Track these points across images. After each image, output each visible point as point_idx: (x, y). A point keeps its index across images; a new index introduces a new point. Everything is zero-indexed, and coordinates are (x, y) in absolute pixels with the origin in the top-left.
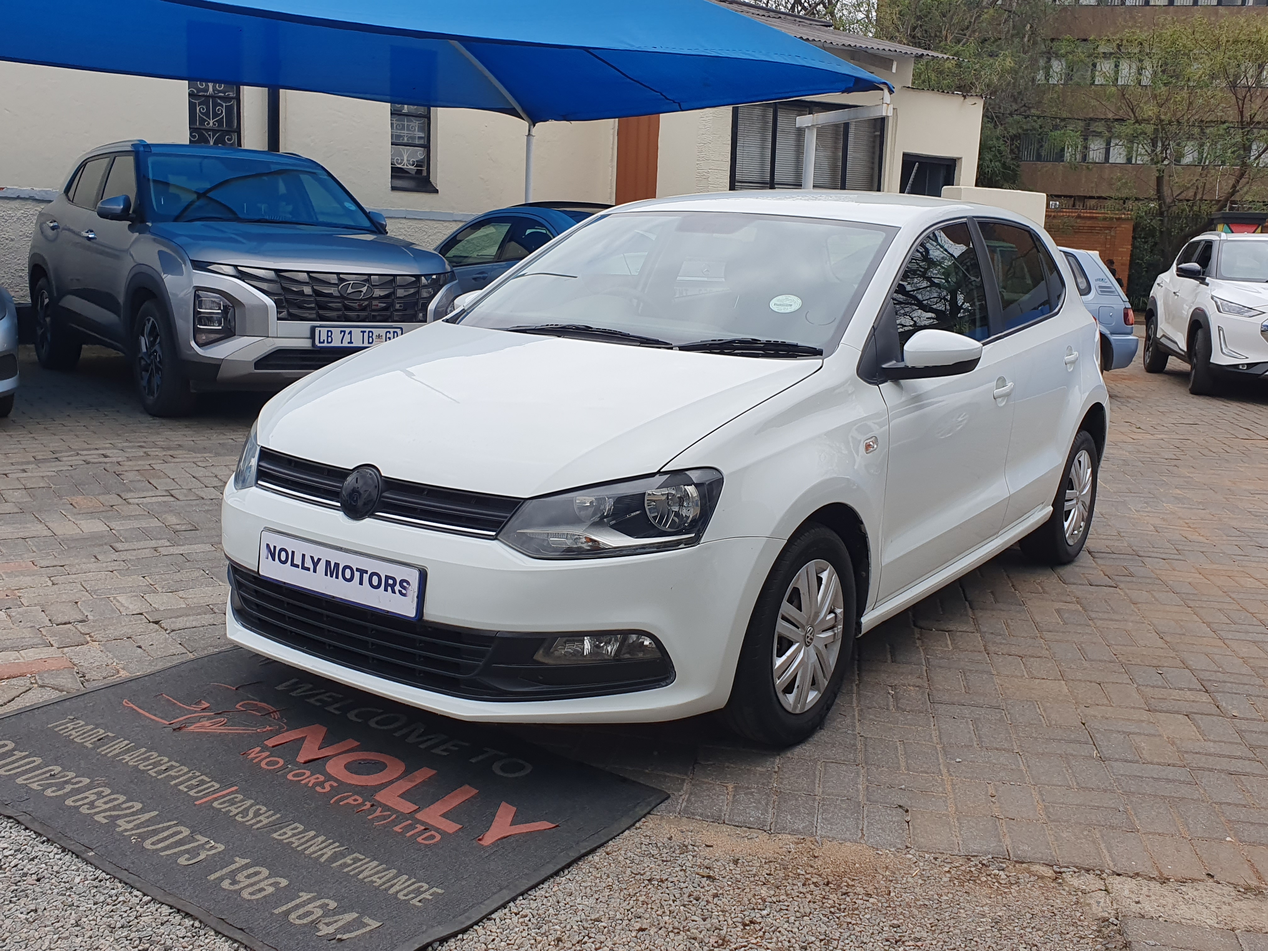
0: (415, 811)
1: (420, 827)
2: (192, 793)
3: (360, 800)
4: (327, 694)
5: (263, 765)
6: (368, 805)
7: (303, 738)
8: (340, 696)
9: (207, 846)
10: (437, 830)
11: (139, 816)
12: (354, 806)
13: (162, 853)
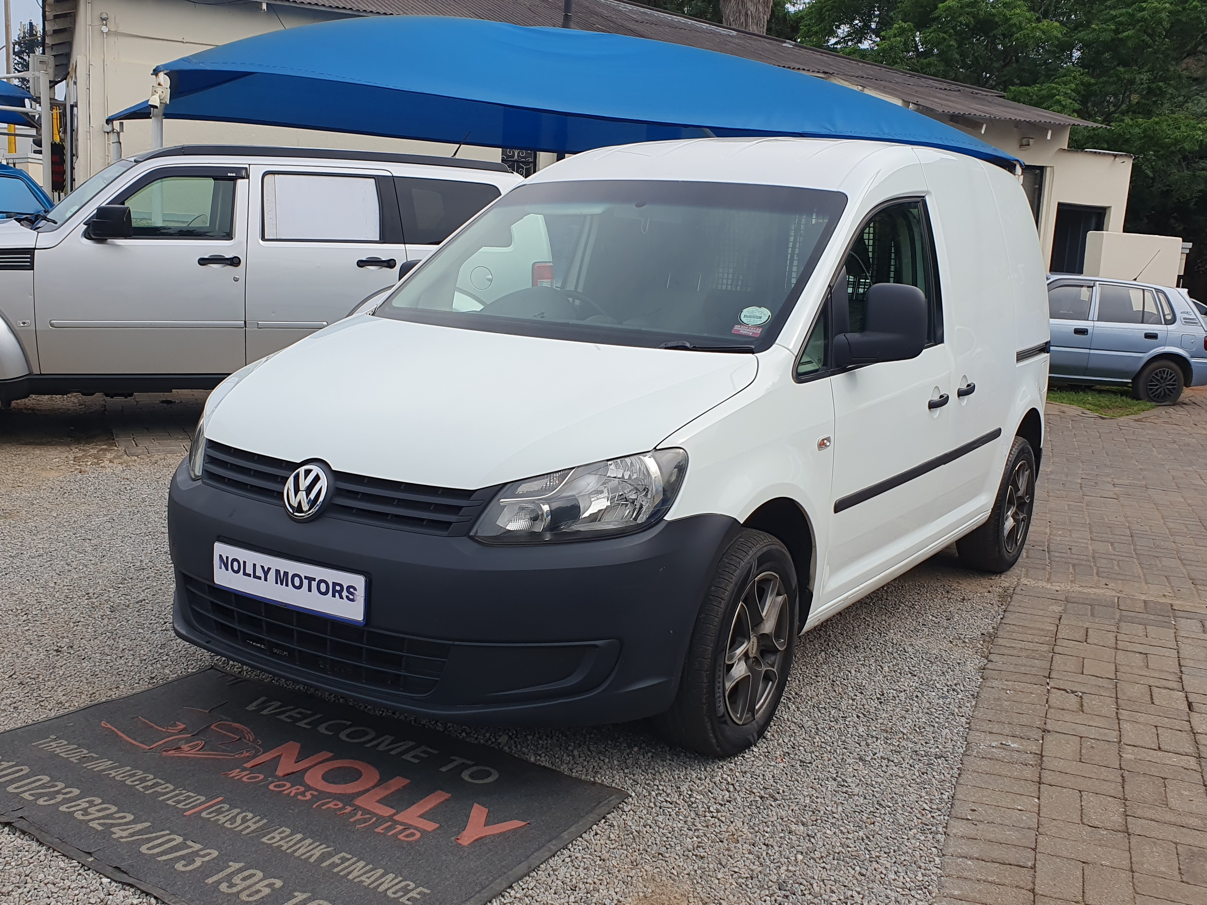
0: (394, 814)
1: (400, 828)
2: (180, 806)
3: (341, 805)
4: (297, 711)
5: (244, 779)
6: (349, 809)
7: (280, 756)
8: (309, 712)
9: (202, 853)
10: (416, 828)
11: (133, 826)
12: (336, 810)
13: (159, 859)
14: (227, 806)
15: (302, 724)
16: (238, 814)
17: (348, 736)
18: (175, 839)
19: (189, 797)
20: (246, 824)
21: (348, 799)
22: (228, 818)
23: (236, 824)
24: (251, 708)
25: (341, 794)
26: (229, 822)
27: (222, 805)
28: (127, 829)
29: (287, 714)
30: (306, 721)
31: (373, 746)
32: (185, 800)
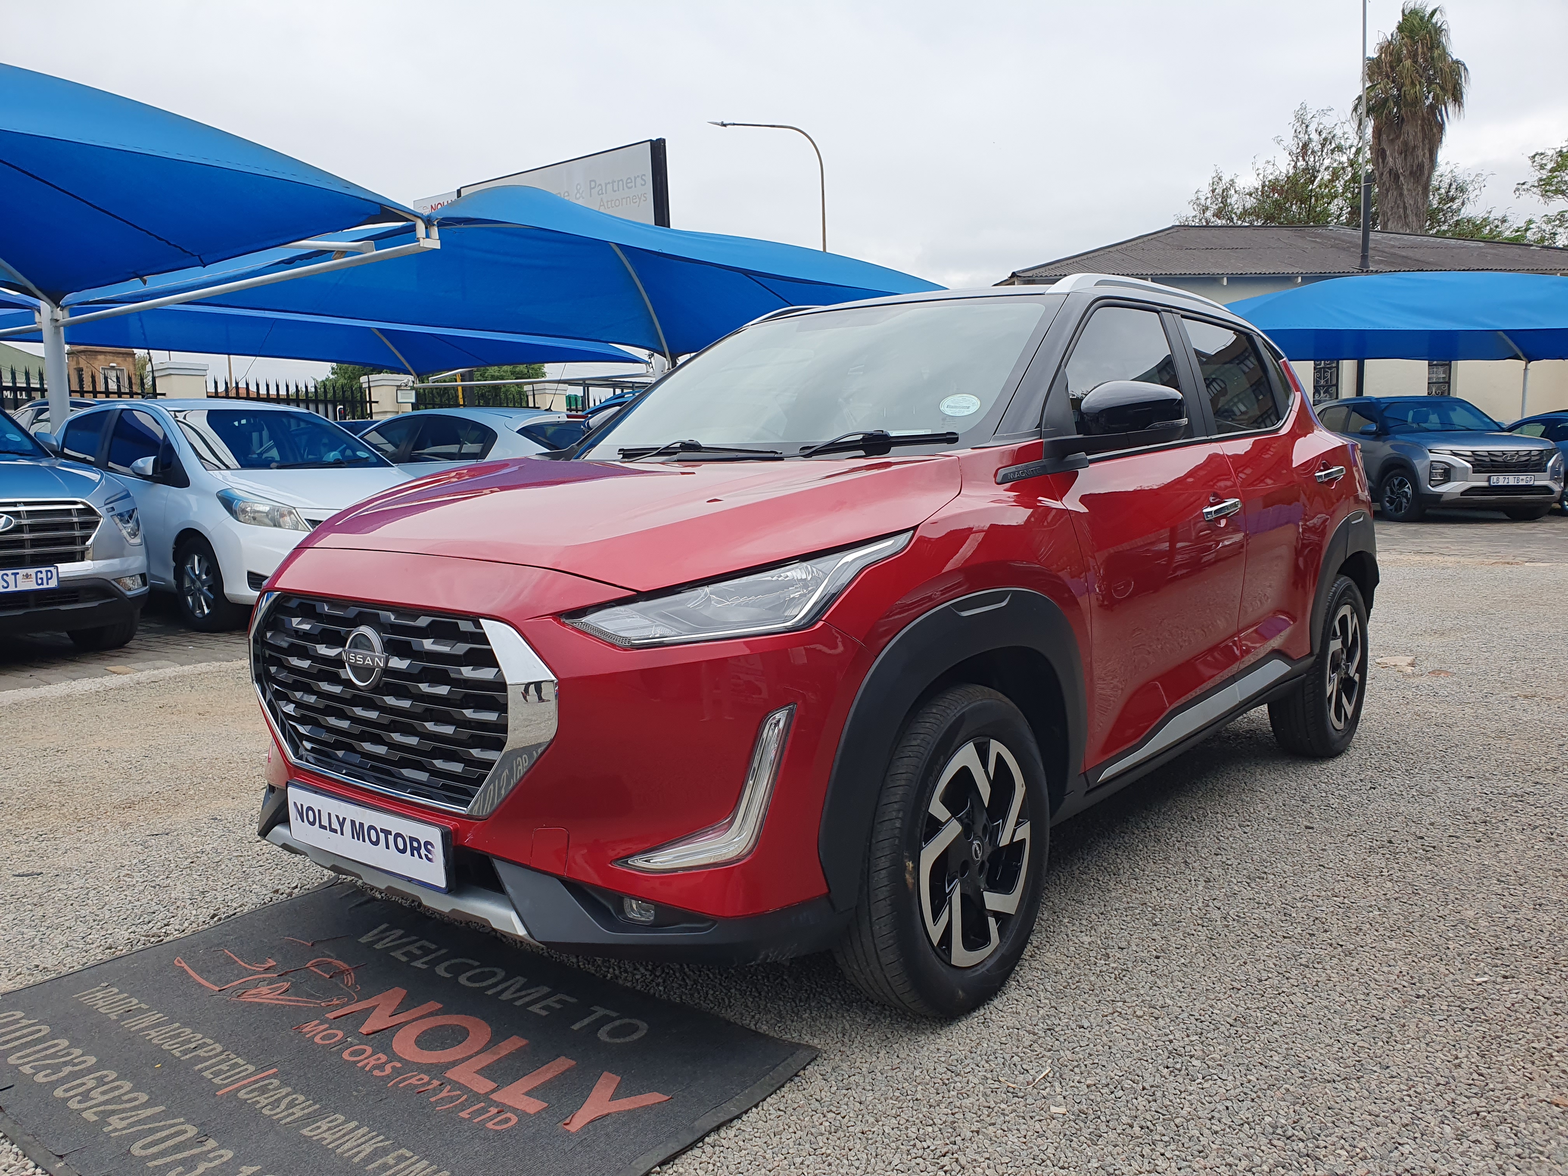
0: (493, 1090)
1: (493, 1110)
2: (216, 1081)
3: (426, 1078)
4: (418, 944)
5: (317, 1039)
6: (436, 1083)
7: (374, 1007)
8: (433, 947)
9: (211, 1155)
10: (514, 1110)
11: (139, 1112)
12: (416, 1086)
13: (150, 1164)
14: (276, 1082)
15: (418, 964)
16: (287, 1095)
17: (468, 979)
18: (186, 1132)
19: (236, 1065)
20: (291, 1111)
21: (438, 1070)
22: (271, 1100)
23: (278, 1110)
24: (364, 940)
25: (432, 1064)
26: (269, 1107)
27: (272, 1080)
28: (132, 1116)
29: (405, 950)
30: (424, 960)
31: (494, 994)
32: (228, 1070)
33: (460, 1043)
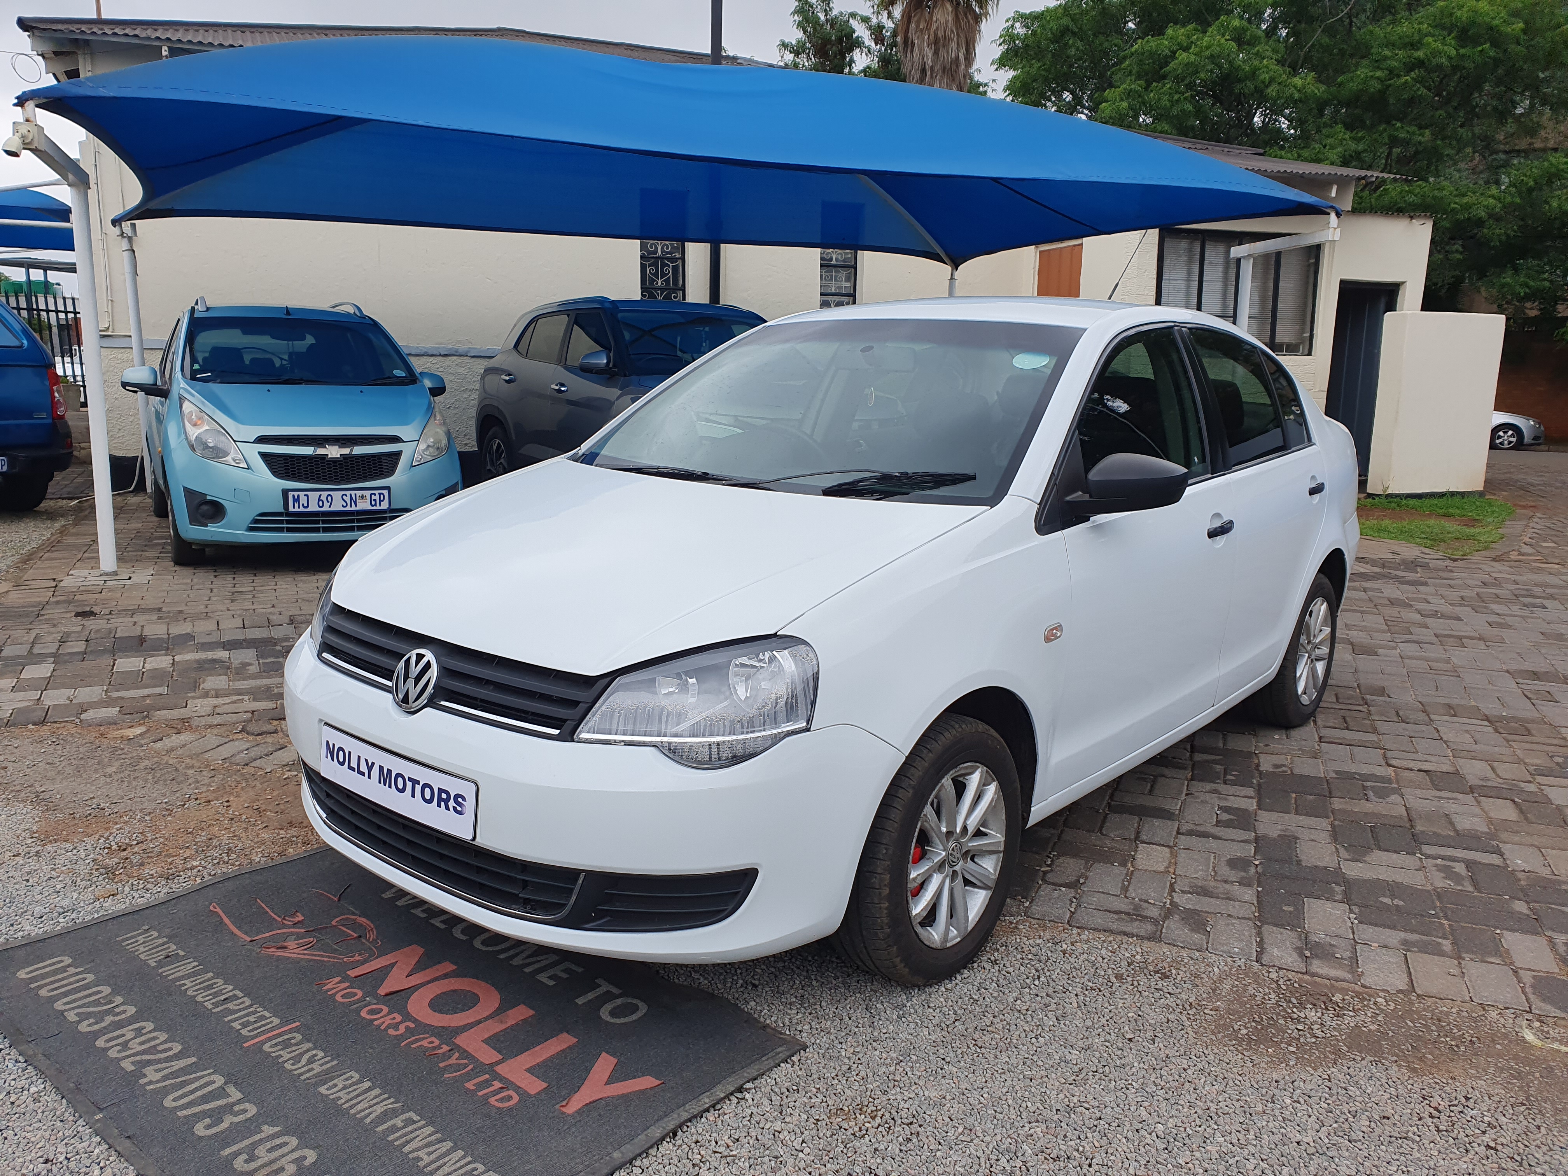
0: (498, 1063)
1: (497, 1085)
3: (437, 1042)
5: (338, 998)
6: (445, 1048)
7: (394, 965)
9: (236, 1108)
10: (516, 1088)
11: (172, 1063)
12: (427, 1049)
13: (179, 1114)
14: (299, 1037)
16: (308, 1050)
17: (483, 943)
18: (214, 1082)
19: (263, 1018)
20: (310, 1066)
21: (448, 1034)
22: (293, 1054)
23: (300, 1065)
24: (386, 896)
25: (442, 1027)
26: (291, 1062)
27: (295, 1034)
28: (165, 1068)
31: (506, 959)
33: (470, 1008)
